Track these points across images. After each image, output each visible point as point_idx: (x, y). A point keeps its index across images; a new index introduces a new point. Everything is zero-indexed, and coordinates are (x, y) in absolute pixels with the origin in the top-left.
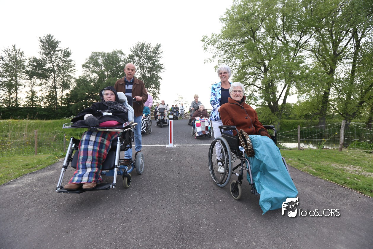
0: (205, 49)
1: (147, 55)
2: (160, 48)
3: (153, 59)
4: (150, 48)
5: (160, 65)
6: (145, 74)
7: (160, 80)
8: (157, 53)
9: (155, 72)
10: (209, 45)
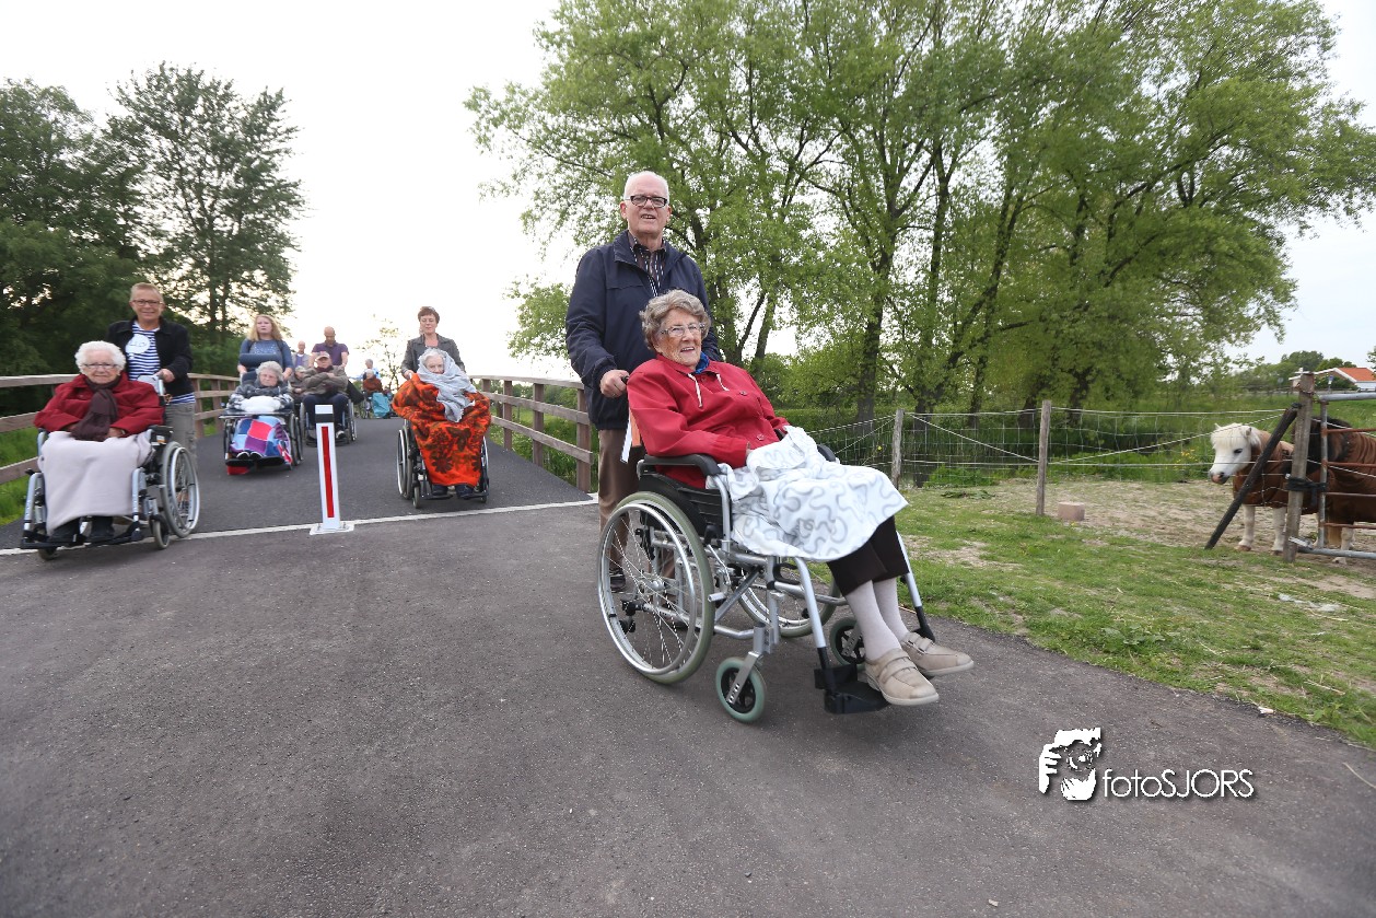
0: (483, 140)
1: (213, 133)
2: (280, 109)
3: (248, 154)
4: (231, 105)
5: (287, 185)
6: (211, 219)
7: (287, 253)
8: (269, 130)
9: (262, 216)
10: (496, 126)
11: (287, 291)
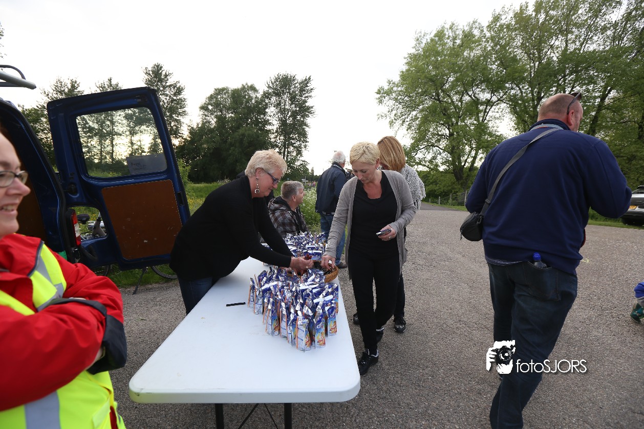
2: (310, 83)
4: (295, 82)
5: (309, 108)
6: (286, 120)
7: (307, 129)
8: (306, 90)
11: (307, 142)
